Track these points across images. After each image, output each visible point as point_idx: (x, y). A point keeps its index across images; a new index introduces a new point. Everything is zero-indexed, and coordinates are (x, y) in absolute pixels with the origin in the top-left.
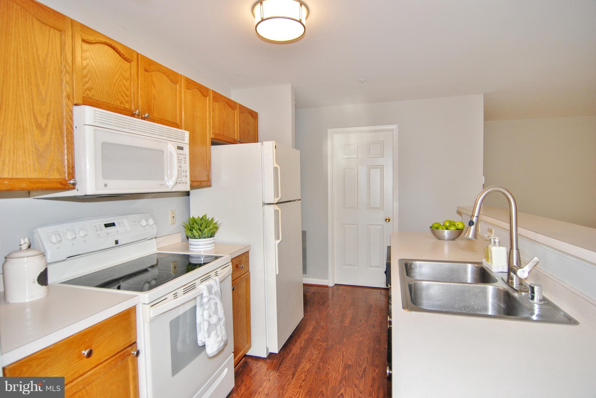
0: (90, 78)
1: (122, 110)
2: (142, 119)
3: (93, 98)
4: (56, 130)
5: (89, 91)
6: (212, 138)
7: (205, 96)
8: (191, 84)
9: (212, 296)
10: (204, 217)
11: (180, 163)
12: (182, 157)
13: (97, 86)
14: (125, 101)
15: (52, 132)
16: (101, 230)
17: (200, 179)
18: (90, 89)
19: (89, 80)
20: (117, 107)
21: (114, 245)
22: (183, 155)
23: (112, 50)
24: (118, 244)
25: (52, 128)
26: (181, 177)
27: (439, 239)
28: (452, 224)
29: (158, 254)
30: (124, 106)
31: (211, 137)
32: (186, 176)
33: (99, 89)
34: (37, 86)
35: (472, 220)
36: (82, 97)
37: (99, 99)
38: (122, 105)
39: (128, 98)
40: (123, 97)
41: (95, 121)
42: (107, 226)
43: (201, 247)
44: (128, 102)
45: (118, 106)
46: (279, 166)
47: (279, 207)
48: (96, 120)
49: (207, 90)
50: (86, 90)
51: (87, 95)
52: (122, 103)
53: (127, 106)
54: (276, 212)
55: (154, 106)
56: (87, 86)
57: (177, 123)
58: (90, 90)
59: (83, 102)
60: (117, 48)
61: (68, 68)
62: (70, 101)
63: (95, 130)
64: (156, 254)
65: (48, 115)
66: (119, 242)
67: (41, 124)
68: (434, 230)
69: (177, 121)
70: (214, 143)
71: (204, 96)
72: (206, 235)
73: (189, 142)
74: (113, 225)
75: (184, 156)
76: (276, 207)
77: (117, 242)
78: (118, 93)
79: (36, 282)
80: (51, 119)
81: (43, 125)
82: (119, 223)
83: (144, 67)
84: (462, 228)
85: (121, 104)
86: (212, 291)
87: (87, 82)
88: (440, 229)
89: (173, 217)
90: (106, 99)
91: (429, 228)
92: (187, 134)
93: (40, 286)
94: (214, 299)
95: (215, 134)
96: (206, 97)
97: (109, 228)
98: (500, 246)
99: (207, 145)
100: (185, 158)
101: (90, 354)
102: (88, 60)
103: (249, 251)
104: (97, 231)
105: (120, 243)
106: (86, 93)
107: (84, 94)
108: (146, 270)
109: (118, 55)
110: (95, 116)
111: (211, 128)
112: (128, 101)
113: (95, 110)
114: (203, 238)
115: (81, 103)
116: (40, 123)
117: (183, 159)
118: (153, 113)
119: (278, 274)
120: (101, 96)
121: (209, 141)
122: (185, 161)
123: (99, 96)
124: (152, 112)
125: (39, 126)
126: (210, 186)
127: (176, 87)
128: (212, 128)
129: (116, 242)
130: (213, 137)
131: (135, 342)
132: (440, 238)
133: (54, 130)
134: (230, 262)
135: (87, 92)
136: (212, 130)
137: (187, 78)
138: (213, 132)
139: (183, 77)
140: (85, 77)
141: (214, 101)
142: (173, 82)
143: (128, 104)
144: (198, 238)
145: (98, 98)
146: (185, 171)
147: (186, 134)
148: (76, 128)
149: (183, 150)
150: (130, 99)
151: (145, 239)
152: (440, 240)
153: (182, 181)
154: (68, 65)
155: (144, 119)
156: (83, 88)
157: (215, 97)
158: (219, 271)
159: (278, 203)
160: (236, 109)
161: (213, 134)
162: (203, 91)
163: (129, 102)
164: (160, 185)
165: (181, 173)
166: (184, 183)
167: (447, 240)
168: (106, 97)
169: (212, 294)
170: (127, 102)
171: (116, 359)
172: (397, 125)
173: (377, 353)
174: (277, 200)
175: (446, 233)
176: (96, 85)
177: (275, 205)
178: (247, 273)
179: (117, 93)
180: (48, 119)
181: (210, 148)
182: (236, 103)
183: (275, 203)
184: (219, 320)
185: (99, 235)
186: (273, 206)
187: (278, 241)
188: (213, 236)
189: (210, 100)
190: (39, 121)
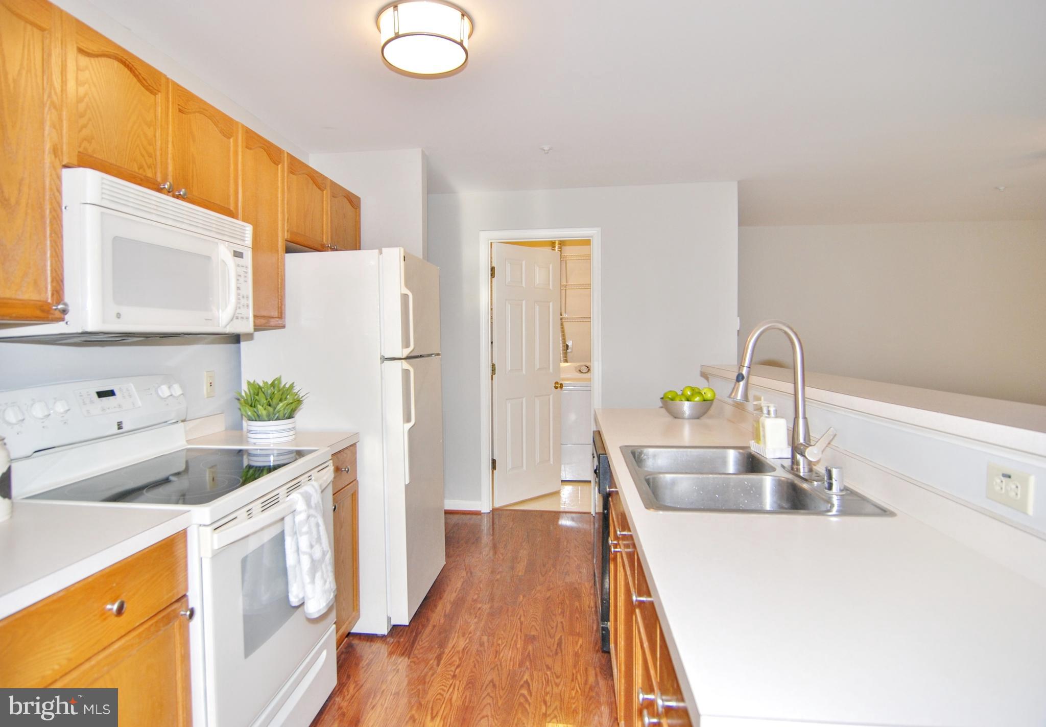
0: (90, 120)
1: (141, 180)
2: (174, 196)
3: (95, 156)
4: (33, 210)
6: (286, 240)
8: (253, 139)
10: (276, 382)
11: (238, 282)
12: (241, 271)
13: (100, 133)
14: (146, 163)
15: (27, 214)
16: (92, 402)
17: (267, 314)
18: (89, 140)
19: (88, 123)
21: (115, 430)
22: (243, 267)
23: (126, 69)
24: (122, 428)
25: (27, 206)
26: (240, 308)
27: (675, 418)
28: (696, 392)
29: (188, 450)
30: (144, 174)
31: (286, 237)
32: (248, 306)
33: (103, 140)
35: (741, 372)
36: (77, 153)
37: (105, 157)
38: (141, 171)
39: (151, 159)
40: (143, 156)
41: (101, 198)
42: (101, 394)
43: (271, 436)
45: (135, 172)
46: (412, 292)
47: (410, 364)
48: (104, 196)
49: (280, 151)
50: (83, 140)
51: (85, 149)
52: (141, 168)
53: (149, 174)
54: (406, 373)
55: (193, 176)
56: (84, 133)
57: (229, 209)
58: (90, 142)
59: (78, 160)
60: (135, 67)
61: (54, 98)
62: (57, 160)
63: (101, 213)
64: (186, 451)
65: (21, 183)
66: (124, 425)
67: (10, 198)
68: (668, 403)
69: (230, 204)
70: (288, 250)
71: (275, 163)
72: (281, 414)
73: (252, 246)
74: (111, 393)
75: (244, 269)
76: (405, 365)
77: (120, 426)
78: (136, 148)
80: (25, 190)
81: (13, 201)
82: (120, 390)
83: (179, 105)
84: (711, 399)
85: (139, 169)
87: (85, 126)
88: (677, 402)
89: (211, 383)
90: (115, 158)
91: (659, 400)
92: (249, 229)
93: (1, 498)
95: (292, 233)
96: (278, 165)
97: (105, 400)
98: (777, 417)
99: (278, 251)
100: (246, 273)
101: (120, 611)
102: (87, 85)
103: (357, 444)
104: (84, 404)
105: (126, 427)
106: (83, 146)
107: (80, 147)
108: (166, 481)
109: (135, 80)
110: (103, 188)
111: (285, 221)
112: (151, 164)
113: (103, 178)
114: (276, 420)
115: (76, 163)
116: (7, 196)
117: (243, 275)
119: (408, 484)
120: (107, 154)
121: (281, 245)
122: (245, 279)
123: (104, 152)
124: (191, 188)
125: (6, 202)
126: (284, 327)
127: (229, 143)
128: (288, 222)
129: (118, 425)
130: (289, 237)
131: (185, 596)
132: (676, 415)
133: (30, 211)
134: (331, 460)
135: (85, 144)
136: (288, 225)
138: (289, 228)
139: (240, 126)
140: (82, 116)
141: (291, 172)
142: (225, 136)
143: (150, 169)
144: (266, 419)
145: (103, 156)
146: (245, 297)
147: (247, 229)
148: (65, 208)
149: (242, 258)
150: (154, 160)
151: (166, 422)
152: (676, 419)
153: (241, 314)
154: (56, 93)
155: (178, 197)
156: (78, 136)
157: (292, 165)
158: (315, 474)
159: (408, 358)
160: (325, 188)
161: (288, 231)
162: (273, 153)
163: (152, 166)
164: (203, 319)
165: (239, 299)
166: (246, 318)
167: (688, 419)
168: (116, 154)
170: (150, 167)
171: (157, 622)
172: (599, 229)
173: (577, 615)
174: (406, 352)
175: (686, 407)
176: (99, 131)
177: (403, 360)
178: (354, 482)
179: (134, 149)
180: (20, 191)
181: (283, 259)
182: (326, 178)
183: (404, 357)
184: (324, 554)
185: (88, 411)
186: (399, 362)
187: (409, 426)
188: (290, 417)
189: (283, 171)
190: (6, 192)
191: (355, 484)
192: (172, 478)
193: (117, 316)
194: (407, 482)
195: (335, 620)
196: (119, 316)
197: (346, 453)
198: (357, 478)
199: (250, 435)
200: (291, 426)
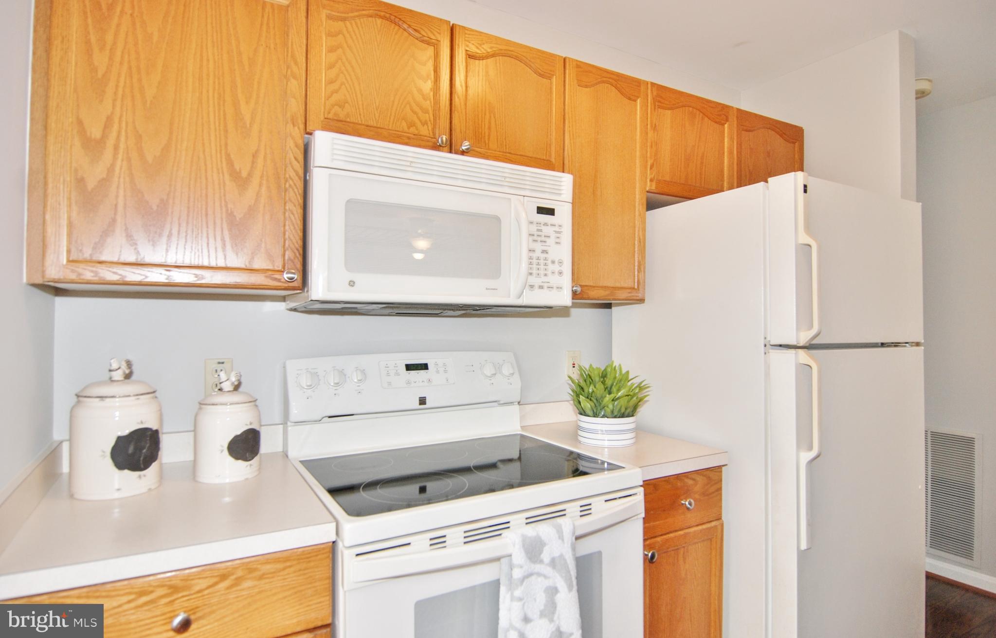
0: (342, 84)
1: (409, 138)
3: (348, 120)
4: (267, 180)
5: (340, 107)
6: (648, 192)
7: (632, 99)
8: (589, 74)
9: (538, 568)
10: (609, 370)
11: (544, 244)
12: (547, 230)
13: (356, 96)
14: (421, 121)
15: (260, 185)
16: (397, 374)
17: (610, 283)
18: (341, 105)
19: (340, 88)
20: (397, 133)
21: (415, 404)
22: (555, 225)
24: (425, 404)
25: (262, 177)
26: (546, 275)
29: (522, 436)
30: (416, 132)
31: (647, 189)
32: (560, 273)
33: (360, 103)
34: (236, 105)
36: (324, 118)
37: (361, 121)
38: (413, 130)
39: (427, 115)
40: (414, 112)
41: (333, 160)
42: (409, 367)
44: (427, 124)
45: (402, 131)
46: (815, 241)
47: (812, 357)
48: (335, 157)
49: (638, 83)
50: (333, 106)
51: (335, 114)
52: (411, 126)
53: (425, 131)
54: (802, 370)
55: (489, 128)
56: (335, 98)
57: (551, 161)
58: (342, 106)
61: (295, 69)
62: (296, 128)
63: (330, 174)
64: (519, 437)
65: (255, 156)
66: (427, 401)
67: (240, 171)
69: (550, 156)
70: (653, 204)
71: (630, 99)
72: (608, 410)
73: (573, 200)
74: (425, 367)
75: (556, 229)
76: (803, 356)
77: (423, 401)
78: (405, 107)
79: (226, 452)
80: (260, 161)
81: (244, 174)
82: (436, 364)
83: (466, 50)
85: (409, 128)
86: (540, 553)
87: (336, 91)
89: (574, 367)
90: (376, 119)
92: (566, 180)
93: (231, 459)
94: (545, 577)
95: (659, 182)
96: (635, 101)
97: (413, 373)
99: (635, 206)
100: (559, 233)
101: (183, 627)
102: (340, 51)
103: (723, 468)
104: (388, 375)
105: (428, 405)
106: (333, 111)
107: (329, 113)
108: (493, 466)
110: (334, 149)
111: (646, 168)
112: (426, 121)
113: (334, 138)
114: (602, 417)
116: (238, 170)
117: (553, 236)
118: (487, 142)
119: (804, 550)
120: (364, 116)
121: (639, 200)
122: (558, 240)
123: (360, 115)
124: (485, 142)
125: (235, 175)
126: (642, 301)
127: (551, 83)
128: (651, 168)
129: (420, 400)
130: (654, 187)
131: (332, 624)
133: (264, 182)
134: (641, 486)
135: (336, 108)
136: (651, 174)
137: (577, 61)
138: (653, 176)
140: (332, 82)
141: (660, 107)
142: (541, 75)
143: (426, 126)
145: (359, 119)
146: (556, 262)
147: (563, 179)
149: (554, 215)
150: (431, 116)
151: (494, 402)
153: (548, 283)
154: (296, 63)
155: (463, 153)
156: (325, 103)
157: (661, 97)
158: (598, 505)
159: (809, 347)
160: (728, 121)
161: (651, 180)
162: (628, 87)
163: (429, 123)
164: (487, 289)
165: (545, 265)
166: (555, 288)
168: (377, 115)
169: (541, 562)
170: (424, 123)
174: (804, 338)
176: (354, 95)
177: (800, 351)
178: (714, 524)
179: (403, 107)
180: (253, 163)
181: (645, 214)
182: (727, 107)
183: (801, 344)
185: (390, 383)
186: (792, 352)
187: (806, 456)
188: (633, 416)
189: (645, 106)
190: (237, 167)
191: (716, 526)
192: (499, 464)
193: (349, 284)
194: (804, 546)
196: (352, 284)
197: (694, 480)
198: (723, 518)
199: (580, 433)
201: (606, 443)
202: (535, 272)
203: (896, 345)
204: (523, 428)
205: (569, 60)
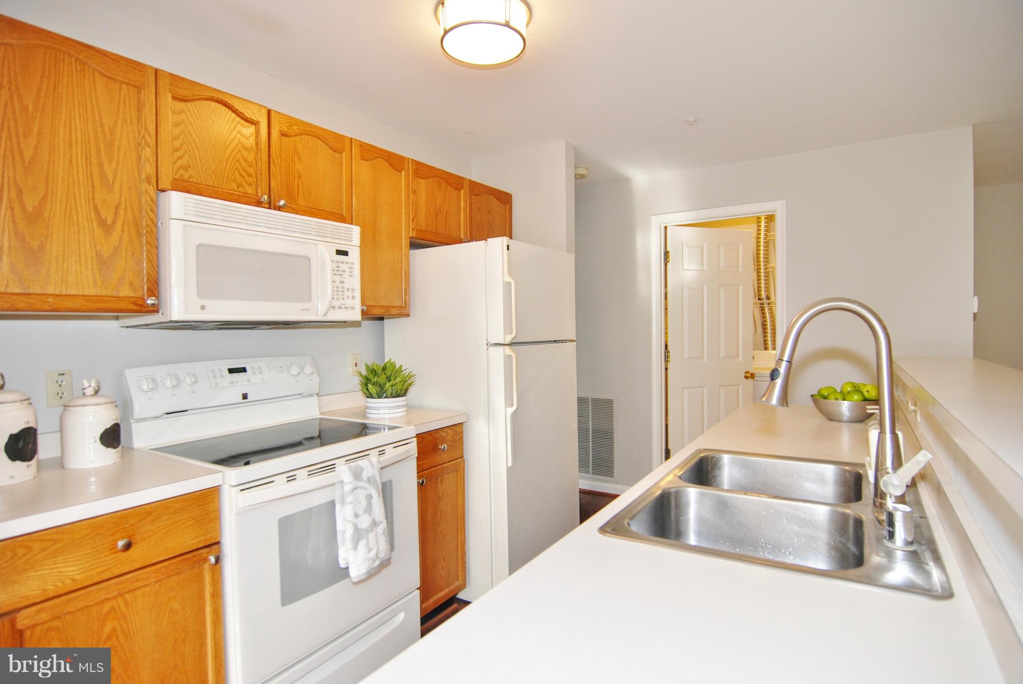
0: (186, 152)
1: (239, 196)
2: (275, 209)
3: (191, 180)
4: (129, 227)
5: (184, 170)
6: (410, 238)
7: (399, 170)
8: (370, 152)
9: (361, 484)
10: (388, 365)
11: (341, 277)
12: (344, 267)
13: (197, 162)
14: (246, 182)
15: (123, 230)
16: (222, 377)
17: (386, 304)
18: (186, 168)
19: (184, 155)
20: (230, 191)
21: (240, 400)
22: (348, 263)
23: (224, 107)
24: (247, 399)
25: (123, 224)
26: (343, 299)
27: (831, 420)
28: (857, 389)
29: (321, 419)
30: (244, 191)
31: (411, 235)
32: (353, 297)
33: (200, 167)
34: (101, 165)
35: (777, 367)
36: (171, 179)
37: (201, 181)
38: (240, 189)
39: (251, 178)
40: (241, 175)
41: (186, 214)
42: (231, 371)
43: (382, 412)
44: (252, 185)
45: (234, 190)
46: (513, 279)
47: (513, 351)
48: (187, 212)
49: (402, 159)
50: (179, 169)
51: (181, 176)
52: (240, 186)
53: (250, 190)
54: (508, 358)
55: (298, 189)
56: (180, 163)
57: (343, 215)
58: (186, 170)
59: (172, 186)
60: (231, 104)
61: (148, 139)
62: (151, 186)
63: (184, 225)
64: (318, 420)
65: (117, 207)
66: (249, 396)
67: (106, 219)
68: (820, 401)
69: (342, 210)
70: (416, 245)
71: (397, 170)
72: (389, 393)
73: (361, 245)
74: (244, 370)
75: (350, 266)
76: (508, 350)
77: (245, 396)
78: (234, 171)
79: (99, 442)
80: (122, 212)
81: (109, 221)
82: (253, 368)
83: (280, 130)
84: (875, 398)
85: (238, 188)
87: (181, 158)
88: (831, 400)
89: (356, 364)
90: (212, 180)
91: (810, 397)
92: (356, 230)
94: (365, 489)
95: (418, 231)
96: (401, 172)
97: (234, 375)
99: (402, 248)
100: (352, 268)
102: (183, 126)
103: (464, 423)
104: (215, 377)
105: (250, 398)
106: (179, 174)
107: (175, 175)
109: (234, 115)
110: (186, 206)
111: (409, 221)
112: (251, 183)
113: (186, 198)
114: (385, 398)
115: (170, 188)
116: (104, 218)
117: (348, 270)
118: (296, 199)
119: (510, 467)
120: (203, 178)
121: (405, 242)
122: (351, 274)
123: (200, 176)
124: (295, 199)
125: (102, 223)
126: (408, 315)
127: (342, 157)
128: (413, 221)
129: (243, 396)
130: (414, 235)
131: (218, 543)
132: (832, 417)
133: (126, 228)
134: (414, 437)
135: (181, 171)
136: (412, 225)
137: (360, 141)
138: (413, 227)
139: (353, 141)
140: (177, 150)
141: (417, 177)
142: (335, 151)
143: (250, 187)
144: (376, 396)
145: (200, 180)
146: (350, 290)
147: (354, 230)
148: (161, 224)
149: (347, 255)
150: (255, 179)
151: (301, 394)
152: (832, 422)
153: (345, 304)
154: (149, 135)
155: (279, 209)
156: (173, 167)
157: (418, 170)
158: (389, 450)
159: (512, 344)
160: (463, 188)
161: (413, 230)
162: (395, 162)
163: (253, 184)
164: (302, 310)
165: (343, 291)
166: (350, 308)
167: (847, 422)
168: (213, 177)
169: (362, 480)
170: (249, 185)
171: (179, 561)
174: (509, 339)
176: (195, 161)
177: (505, 347)
178: (459, 460)
179: (233, 171)
180: (116, 213)
181: (409, 253)
182: (462, 178)
183: (506, 343)
184: (375, 524)
185: (217, 384)
186: (502, 348)
187: (511, 410)
188: (405, 396)
189: (407, 176)
190: (103, 215)
191: (460, 462)
192: (304, 442)
193: (201, 308)
194: (510, 464)
195: (419, 586)
196: (203, 308)
197: (446, 432)
198: (464, 456)
199: (368, 411)
200: (404, 403)
201: (387, 416)
202: (336, 297)
203: (562, 341)
204: (321, 413)
205: (355, 141)
